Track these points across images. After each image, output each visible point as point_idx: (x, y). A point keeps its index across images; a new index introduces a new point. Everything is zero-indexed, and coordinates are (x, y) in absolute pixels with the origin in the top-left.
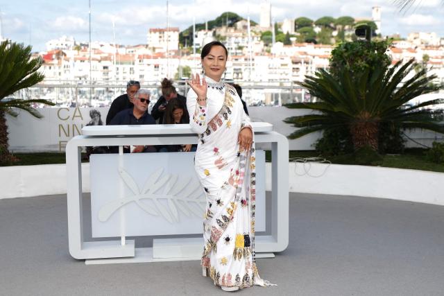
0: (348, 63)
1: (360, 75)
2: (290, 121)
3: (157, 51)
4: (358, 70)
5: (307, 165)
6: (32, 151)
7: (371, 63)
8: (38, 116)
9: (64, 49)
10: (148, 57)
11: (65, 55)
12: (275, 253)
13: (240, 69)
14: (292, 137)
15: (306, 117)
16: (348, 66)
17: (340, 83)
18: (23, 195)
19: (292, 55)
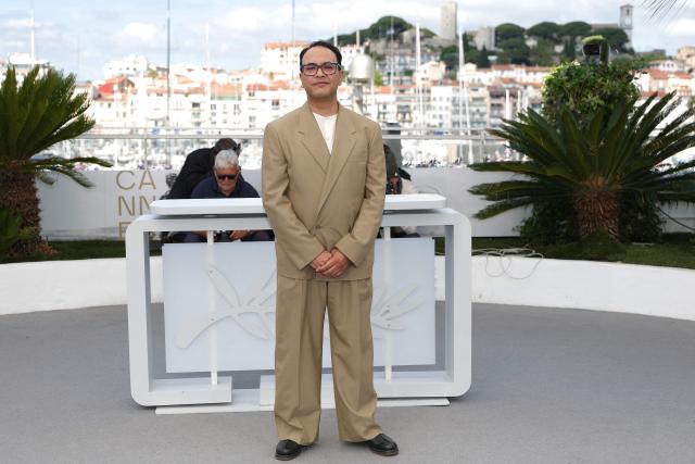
0: (571, 99)
1: (589, 118)
2: (479, 191)
3: (277, 78)
4: (587, 109)
5: (505, 259)
6: (77, 238)
7: (608, 99)
8: (86, 184)
9: (132, 76)
10: (262, 88)
11: (133, 85)
12: (449, 399)
13: (407, 106)
14: (482, 215)
15: (503, 184)
16: (571, 104)
17: (558, 131)
18: (61, 306)
19: (490, 84)
